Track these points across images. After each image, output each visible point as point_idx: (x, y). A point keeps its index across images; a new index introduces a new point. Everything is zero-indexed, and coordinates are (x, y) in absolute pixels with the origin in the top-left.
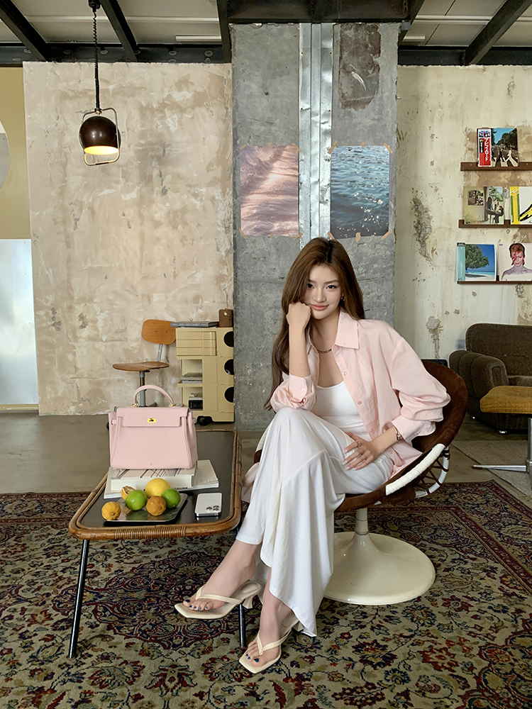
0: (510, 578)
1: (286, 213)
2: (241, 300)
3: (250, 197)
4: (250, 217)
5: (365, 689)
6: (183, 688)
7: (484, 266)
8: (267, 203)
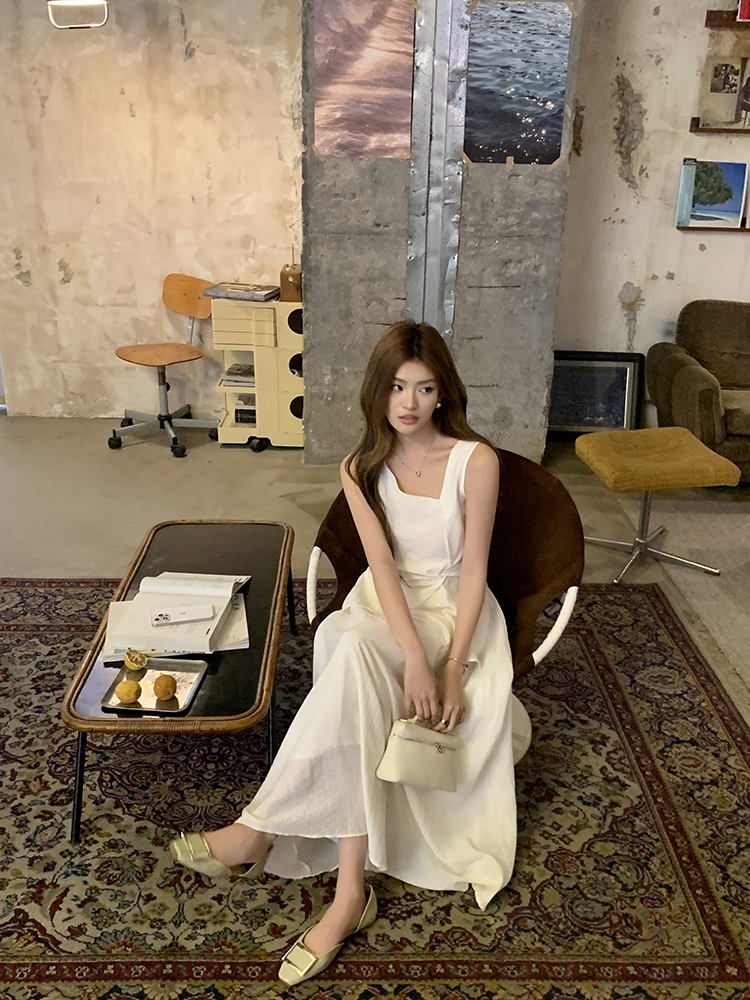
0: (621, 753)
1: (390, 120)
2: (313, 264)
3: (331, 89)
4: (330, 123)
5: (403, 902)
6: (200, 889)
7: (723, 201)
8: (358, 101)
